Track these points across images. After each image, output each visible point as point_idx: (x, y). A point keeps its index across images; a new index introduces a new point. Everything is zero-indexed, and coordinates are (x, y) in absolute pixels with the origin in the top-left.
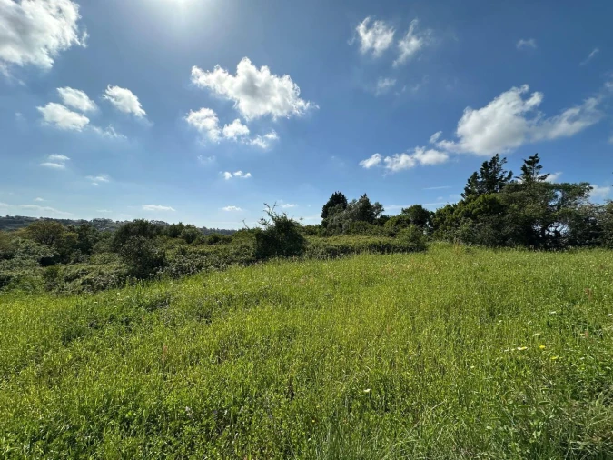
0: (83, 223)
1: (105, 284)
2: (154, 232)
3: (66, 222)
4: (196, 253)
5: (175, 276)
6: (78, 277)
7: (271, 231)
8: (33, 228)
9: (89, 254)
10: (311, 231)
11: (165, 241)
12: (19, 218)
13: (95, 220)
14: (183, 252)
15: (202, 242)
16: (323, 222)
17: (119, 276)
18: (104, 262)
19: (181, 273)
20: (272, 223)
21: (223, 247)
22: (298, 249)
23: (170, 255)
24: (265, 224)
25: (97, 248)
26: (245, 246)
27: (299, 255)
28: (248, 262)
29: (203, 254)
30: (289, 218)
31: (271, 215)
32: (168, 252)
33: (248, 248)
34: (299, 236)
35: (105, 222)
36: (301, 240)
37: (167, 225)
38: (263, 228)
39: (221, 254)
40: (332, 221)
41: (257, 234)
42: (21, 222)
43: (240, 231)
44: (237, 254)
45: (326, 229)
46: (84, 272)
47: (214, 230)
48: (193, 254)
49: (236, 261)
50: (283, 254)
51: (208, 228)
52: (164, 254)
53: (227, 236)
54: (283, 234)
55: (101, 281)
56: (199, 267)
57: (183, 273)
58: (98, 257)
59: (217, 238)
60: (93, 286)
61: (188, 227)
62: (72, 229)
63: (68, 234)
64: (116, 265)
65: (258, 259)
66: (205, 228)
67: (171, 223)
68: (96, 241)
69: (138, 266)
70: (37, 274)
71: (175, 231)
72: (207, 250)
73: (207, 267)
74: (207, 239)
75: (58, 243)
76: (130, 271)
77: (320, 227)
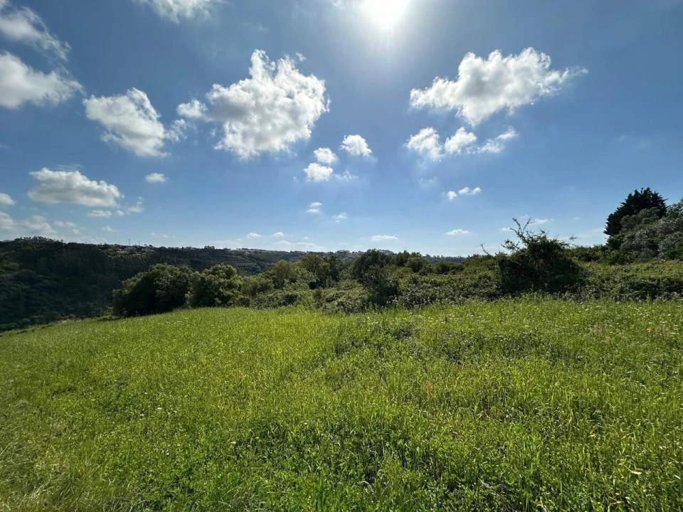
0: (331, 253)
1: (353, 307)
2: (384, 261)
3: (321, 254)
4: (427, 283)
5: (409, 306)
6: (334, 300)
7: (521, 256)
8: (304, 260)
9: (337, 280)
10: (588, 255)
11: (393, 270)
12: (296, 252)
13: (338, 252)
14: (415, 281)
15: (430, 271)
16: (610, 241)
17: (363, 301)
18: (349, 287)
19: (415, 303)
20: (522, 246)
21: (457, 276)
22: (572, 283)
23: (403, 284)
24: (512, 248)
25: (342, 276)
26: (485, 277)
27: (574, 291)
28: (492, 297)
29: (436, 284)
30: (550, 238)
31: (521, 236)
32: (401, 280)
33: (489, 278)
34: (570, 262)
35: (345, 253)
36: (575, 270)
37: (392, 254)
38: (509, 253)
39: (455, 284)
40: (632, 238)
41: (502, 260)
42: (298, 256)
43: (469, 258)
44: (476, 286)
45: (616, 250)
46: (338, 296)
47: (438, 258)
48: (425, 284)
49: (474, 294)
50: (544, 288)
51: (432, 256)
52: (397, 283)
53: (456, 264)
54: (541, 261)
55: (350, 304)
56: (433, 299)
57: (416, 304)
58: (343, 283)
59: (446, 266)
60: (344, 308)
61: (414, 254)
62: (325, 260)
63: (323, 265)
64: (358, 292)
65: (504, 293)
66: (428, 256)
67: (396, 252)
68: (341, 270)
69: (376, 293)
70: (309, 294)
71: (402, 260)
72: (439, 280)
73: (441, 299)
74: (435, 268)
75: (318, 270)
76: (370, 297)
77: (603, 249)
